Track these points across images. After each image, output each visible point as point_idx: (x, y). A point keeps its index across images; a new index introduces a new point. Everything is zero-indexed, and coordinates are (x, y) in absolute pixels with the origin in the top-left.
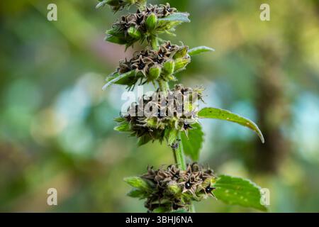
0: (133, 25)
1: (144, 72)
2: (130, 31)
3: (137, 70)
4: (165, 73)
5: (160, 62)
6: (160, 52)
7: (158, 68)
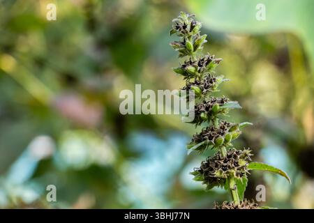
0: (204, 112)
1: (213, 141)
2: (202, 115)
3: (208, 140)
4: (226, 141)
5: (223, 134)
6: (221, 128)
7: (222, 138)
